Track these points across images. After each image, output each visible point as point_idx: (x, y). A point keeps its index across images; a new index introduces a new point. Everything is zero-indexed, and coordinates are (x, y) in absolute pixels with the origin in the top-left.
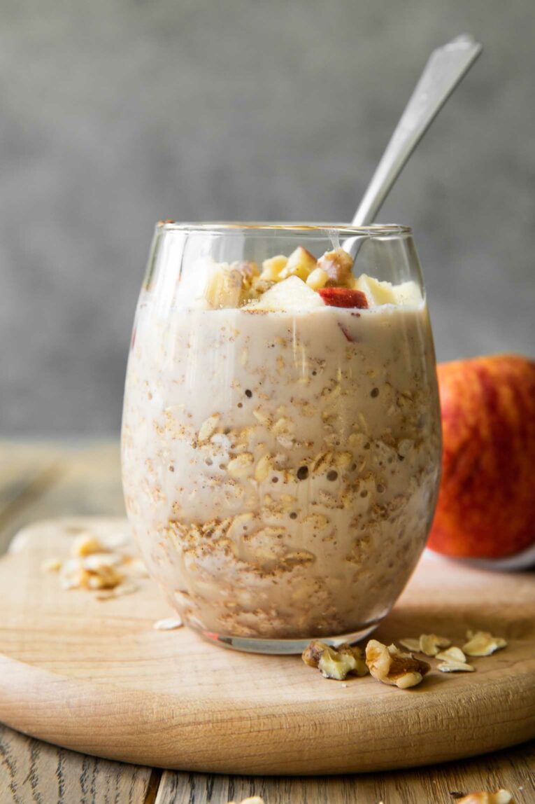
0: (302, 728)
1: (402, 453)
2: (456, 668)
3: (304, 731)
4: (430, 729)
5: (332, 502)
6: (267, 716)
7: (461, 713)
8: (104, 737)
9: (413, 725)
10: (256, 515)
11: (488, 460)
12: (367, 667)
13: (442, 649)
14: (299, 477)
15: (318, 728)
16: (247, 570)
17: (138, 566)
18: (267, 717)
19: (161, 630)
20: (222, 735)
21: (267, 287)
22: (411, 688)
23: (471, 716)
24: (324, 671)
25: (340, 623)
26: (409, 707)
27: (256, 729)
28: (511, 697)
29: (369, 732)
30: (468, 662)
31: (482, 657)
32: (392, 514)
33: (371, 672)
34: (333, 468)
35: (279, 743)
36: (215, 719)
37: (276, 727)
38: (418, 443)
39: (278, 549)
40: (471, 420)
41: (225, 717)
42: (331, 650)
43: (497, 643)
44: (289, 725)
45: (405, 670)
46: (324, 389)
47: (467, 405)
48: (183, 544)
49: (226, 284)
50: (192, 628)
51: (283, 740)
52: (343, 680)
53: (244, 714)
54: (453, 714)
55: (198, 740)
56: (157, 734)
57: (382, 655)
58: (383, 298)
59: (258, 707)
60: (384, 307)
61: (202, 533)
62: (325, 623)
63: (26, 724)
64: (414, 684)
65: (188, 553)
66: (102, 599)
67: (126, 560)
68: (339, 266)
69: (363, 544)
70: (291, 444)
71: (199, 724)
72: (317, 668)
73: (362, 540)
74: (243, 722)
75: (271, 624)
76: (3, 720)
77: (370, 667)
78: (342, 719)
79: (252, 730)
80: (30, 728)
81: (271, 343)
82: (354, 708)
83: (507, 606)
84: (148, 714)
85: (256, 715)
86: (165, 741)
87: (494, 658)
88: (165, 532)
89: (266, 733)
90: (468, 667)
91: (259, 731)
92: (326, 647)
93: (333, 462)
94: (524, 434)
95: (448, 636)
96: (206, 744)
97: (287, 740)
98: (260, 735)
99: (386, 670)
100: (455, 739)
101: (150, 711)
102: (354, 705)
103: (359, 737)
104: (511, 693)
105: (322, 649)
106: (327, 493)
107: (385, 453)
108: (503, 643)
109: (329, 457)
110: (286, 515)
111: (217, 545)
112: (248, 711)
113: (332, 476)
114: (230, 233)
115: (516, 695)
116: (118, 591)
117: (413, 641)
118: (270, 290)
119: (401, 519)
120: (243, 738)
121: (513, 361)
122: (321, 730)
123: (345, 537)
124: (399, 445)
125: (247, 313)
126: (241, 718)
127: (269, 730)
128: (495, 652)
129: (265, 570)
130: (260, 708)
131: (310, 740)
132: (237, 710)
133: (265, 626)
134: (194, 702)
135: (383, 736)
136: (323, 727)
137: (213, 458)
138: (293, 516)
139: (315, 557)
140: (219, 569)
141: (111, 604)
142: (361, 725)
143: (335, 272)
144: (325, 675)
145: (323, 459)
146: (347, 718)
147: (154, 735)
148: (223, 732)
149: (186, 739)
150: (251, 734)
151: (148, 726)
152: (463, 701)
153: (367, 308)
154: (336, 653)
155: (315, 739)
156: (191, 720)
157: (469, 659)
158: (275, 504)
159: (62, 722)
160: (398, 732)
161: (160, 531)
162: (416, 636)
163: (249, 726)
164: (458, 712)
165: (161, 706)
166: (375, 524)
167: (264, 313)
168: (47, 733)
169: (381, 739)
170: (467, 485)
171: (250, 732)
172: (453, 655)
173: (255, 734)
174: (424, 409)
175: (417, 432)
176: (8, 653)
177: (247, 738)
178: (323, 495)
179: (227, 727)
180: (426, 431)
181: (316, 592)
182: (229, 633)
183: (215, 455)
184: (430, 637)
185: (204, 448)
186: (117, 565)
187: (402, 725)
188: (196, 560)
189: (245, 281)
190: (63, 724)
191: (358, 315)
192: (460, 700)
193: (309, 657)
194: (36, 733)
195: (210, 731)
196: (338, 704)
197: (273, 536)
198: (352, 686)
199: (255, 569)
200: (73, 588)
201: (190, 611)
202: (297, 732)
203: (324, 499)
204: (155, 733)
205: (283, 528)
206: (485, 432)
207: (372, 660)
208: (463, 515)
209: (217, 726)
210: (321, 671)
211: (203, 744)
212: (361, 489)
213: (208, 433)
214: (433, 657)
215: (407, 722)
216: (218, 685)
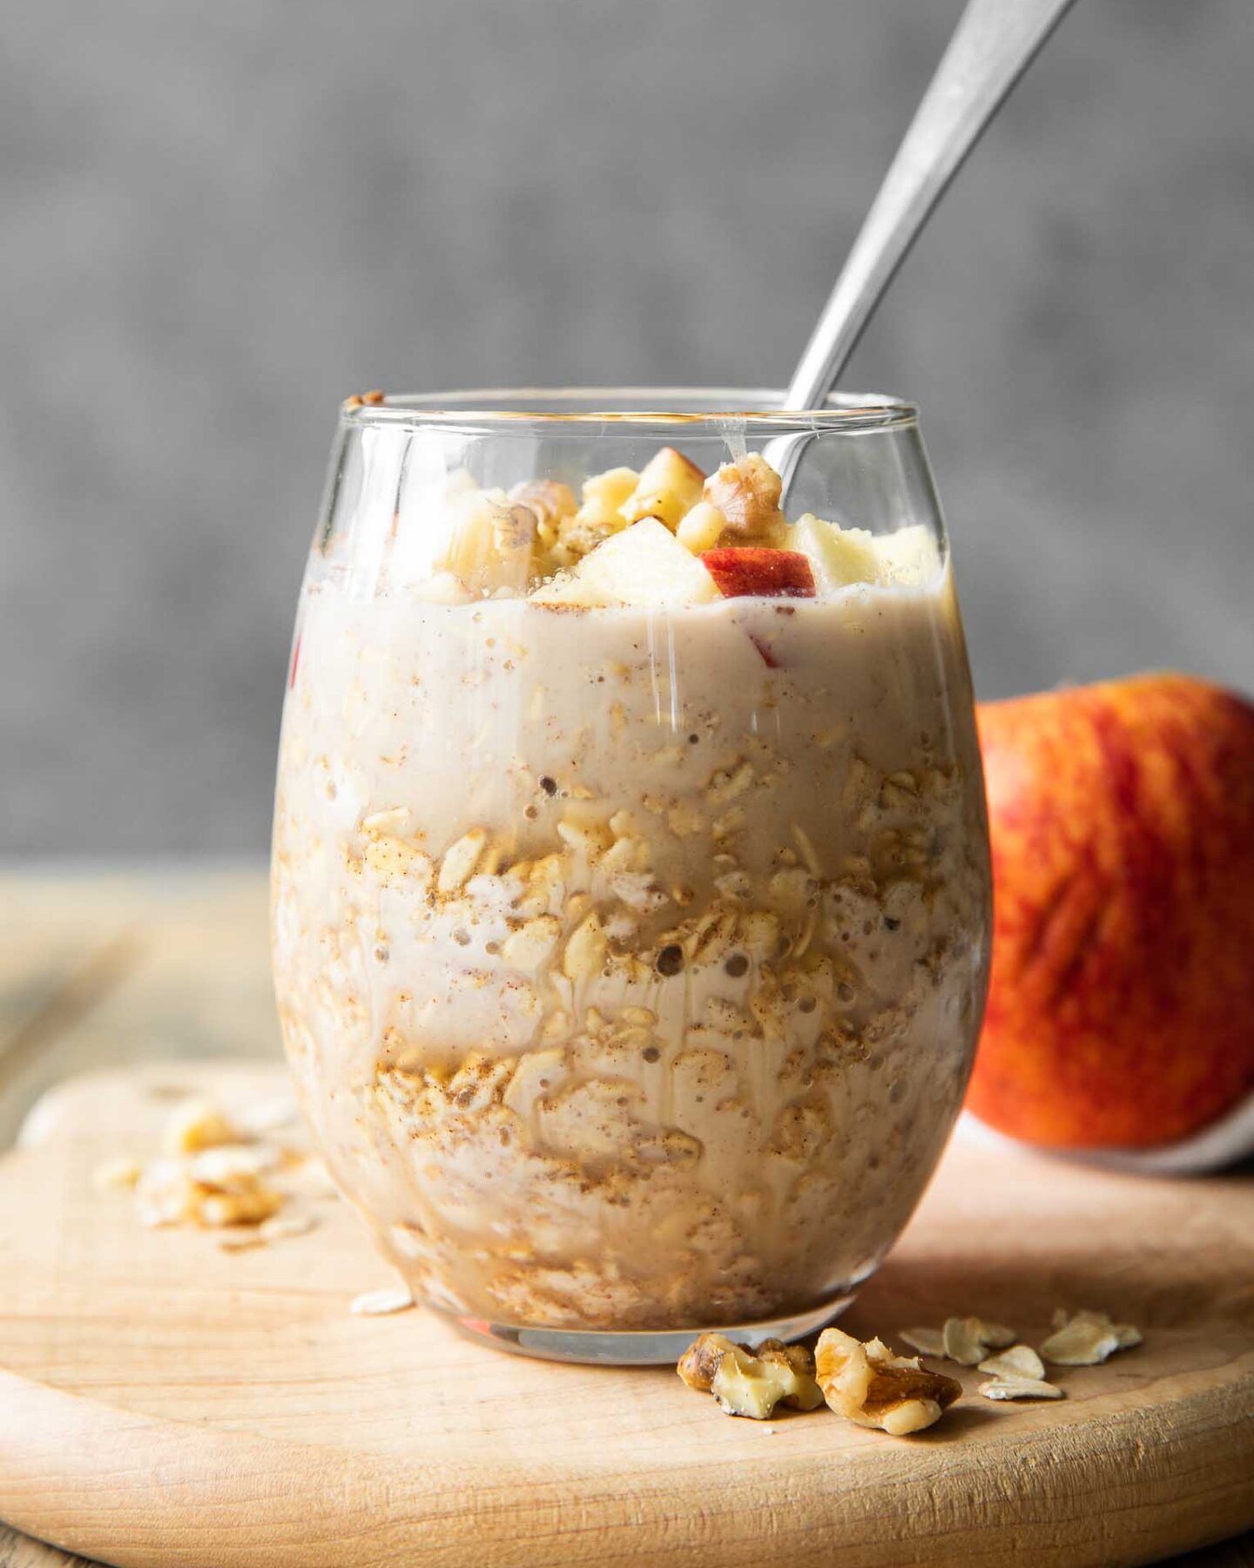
0: (672, 1523)
1: (894, 911)
2: (1022, 1391)
3: (677, 1530)
4: (958, 1525)
5: (736, 1024)
6: (594, 1497)
7: (1027, 1489)
8: (236, 1550)
9: (919, 1515)
10: (569, 1053)
11: (1115, 920)
12: (819, 1388)
13: (994, 1350)
14: (662, 970)
15: (708, 1523)
16: (552, 1176)
17: (312, 1175)
18: (595, 1499)
19: (366, 1314)
20: (495, 1541)
21: (590, 543)
22: (916, 1435)
23: (1050, 1494)
24: (724, 1400)
25: (762, 1292)
26: (911, 1476)
27: (571, 1526)
28: (1142, 1452)
29: (821, 1531)
30: (1048, 1378)
31: (1083, 1366)
32: (874, 1049)
33: (828, 1401)
34: (738, 949)
35: (622, 1556)
36: (480, 1505)
37: (615, 1522)
38: (932, 887)
39: (618, 1128)
40: (1077, 830)
41: (502, 1501)
42: (741, 1352)
43: (1119, 1336)
44: (644, 1516)
45: (903, 1395)
46: (716, 772)
47: (1068, 795)
48: (408, 1120)
49: (499, 537)
50: (434, 1309)
51: (631, 1551)
52: (765, 1419)
53: (543, 1493)
54: (1009, 1492)
55: (443, 1552)
56: (353, 1540)
57: (850, 1361)
58: (850, 568)
59: (575, 1477)
60: (851, 590)
61: (450, 1096)
62: (729, 1294)
63: (64, 1526)
64: (923, 1425)
65: (418, 1141)
66: (233, 1248)
67: (290, 1158)
68: (750, 496)
69: (809, 1116)
70: (643, 895)
71: (446, 1518)
72: (710, 1392)
73: (808, 1107)
74: (542, 1512)
75: (609, 1297)
76: (10, 1518)
77: (824, 1389)
78: (761, 1502)
79: (562, 1528)
80: (72, 1532)
81: (596, 674)
82: (788, 1478)
83: (1155, 1254)
84: (332, 1496)
85: (571, 1496)
86: (371, 1557)
87: (1111, 1370)
88: (367, 1095)
89: (596, 1533)
90: (1050, 1390)
91: (577, 1531)
92: (729, 1347)
93: (737, 934)
94: (1199, 860)
95: (1011, 1322)
96: (460, 1560)
97: (640, 1550)
98: (579, 1538)
99: (861, 1395)
100: (1014, 1546)
101: (337, 1490)
102: (789, 1473)
103: (799, 1542)
104: (1141, 1445)
105: (720, 1351)
106: (726, 1003)
107: (853, 913)
108: (1133, 1335)
109: (728, 925)
110: (635, 1055)
111: (483, 1122)
112: (553, 1486)
113: (736, 967)
114: (503, 431)
115: (1153, 1450)
116: (269, 1229)
117: (930, 1334)
118: (598, 551)
119: (895, 1058)
120: (542, 1546)
121: (1177, 695)
122: (714, 1527)
123: (769, 1099)
124: (886, 896)
125: (542, 609)
126: (537, 1502)
127: (600, 1529)
128: (1114, 1356)
129: (592, 1176)
130: (580, 1479)
131: (691, 1549)
132: (529, 1484)
133: (594, 1303)
134: (435, 1468)
135: (853, 1539)
136: (720, 1521)
137: (471, 930)
138: (651, 1054)
139: (701, 1146)
140: (489, 1175)
141: (253, 1258)
142: (804, 1517)
143: (743, 511)
144: (727, 1408)
145: (714, 928)
146: (772, 1500)
147: (347, 1542)
148: (498, 1533)
149: (417, 1551)
150: (560, 1537)
151: (332, 1524)
152: (1033, 1463)
153: (810, 595)
154: (751, 1360)
155: (702, 1546)
156: (428, 1509)
157: (1053, 1372)
158: (609, 1029)
159: (143, 1517)
160: (886, 1532)
161: (357, 1091)
162: (933, 1322)
163: (555, 1520)
164: (1020, 1488)
165: (361, 1477)
166: (835, 1070)
167: (581, 610)
168: (110, 1543)
169: (849, 1546)
170: (1069, 979)
171: (559, 1532)
172: (1017, 1363)
173: (568, 1537)
174: (947, 815)
175: (928, 863)
176: (19, 1368)
177: (551, 1545)
178: (716, 1009)
179: (507, 1522)
180: (947, 863)
181: (707, 1223)
182: (516, 1317)
183: (475, 922)
184: (968, 1323)
185: (451, 906)
186: (266, 1171)
187: (895, 1514)
188: (439, 1154)
189: (542, 528)
190: (145, 1522)
191: (790, 611)
192: (1024, 1461)
193: (693, 1369)
194: (84, 1544)
195: (470, 1531)
196: (753, 1469)
197: (607, 1101)
198: (785, 1432)
199: (569, 1175)
200: (166, 1225)
201: (428, 1271)
202: (661, 1532)
203: (718, 1016)
204: (348, 1538)
205: (629, 1083)
206: (1109, 857)
207: (828, 1374)
208: (1063, 1049)
209: (485, 1521)
210: (718, 1400)
211: (455, 1560)
212: (800, 995)
213: (460, 874)
214: (973, 1367)
215: (906, 1508)
216: (487, 1431)
